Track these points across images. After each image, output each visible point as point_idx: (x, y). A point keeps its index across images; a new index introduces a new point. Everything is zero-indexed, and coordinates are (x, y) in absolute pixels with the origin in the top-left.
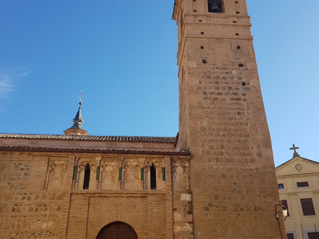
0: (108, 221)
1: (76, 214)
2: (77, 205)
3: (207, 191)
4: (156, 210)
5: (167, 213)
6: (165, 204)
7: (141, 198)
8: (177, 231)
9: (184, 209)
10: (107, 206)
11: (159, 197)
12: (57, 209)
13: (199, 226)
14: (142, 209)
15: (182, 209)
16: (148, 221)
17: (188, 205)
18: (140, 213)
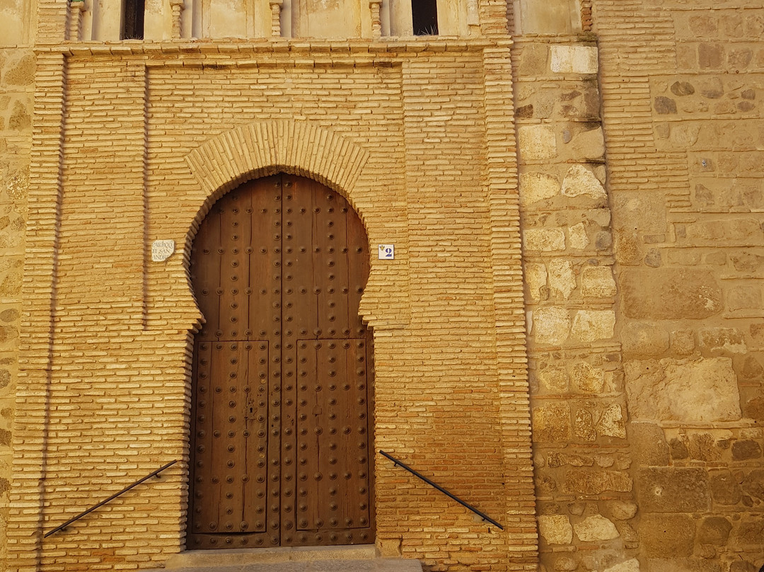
0: (234, 166)
1: (95, 138)
2: (96, 102)
3: (669, 31)
4: (441, 117)
5: (490, 126)
6: (477, 92)
7: (375, 70)
8: (536, 198)
9: (567, 108)
10: (227, 105)
11: (451, 65)
12: (12, 120)
13: (634, 174)
14: (382, 117)
15: (558, 107)
16: (408, 163)
17: (584, 92)
18: (371, 134)
